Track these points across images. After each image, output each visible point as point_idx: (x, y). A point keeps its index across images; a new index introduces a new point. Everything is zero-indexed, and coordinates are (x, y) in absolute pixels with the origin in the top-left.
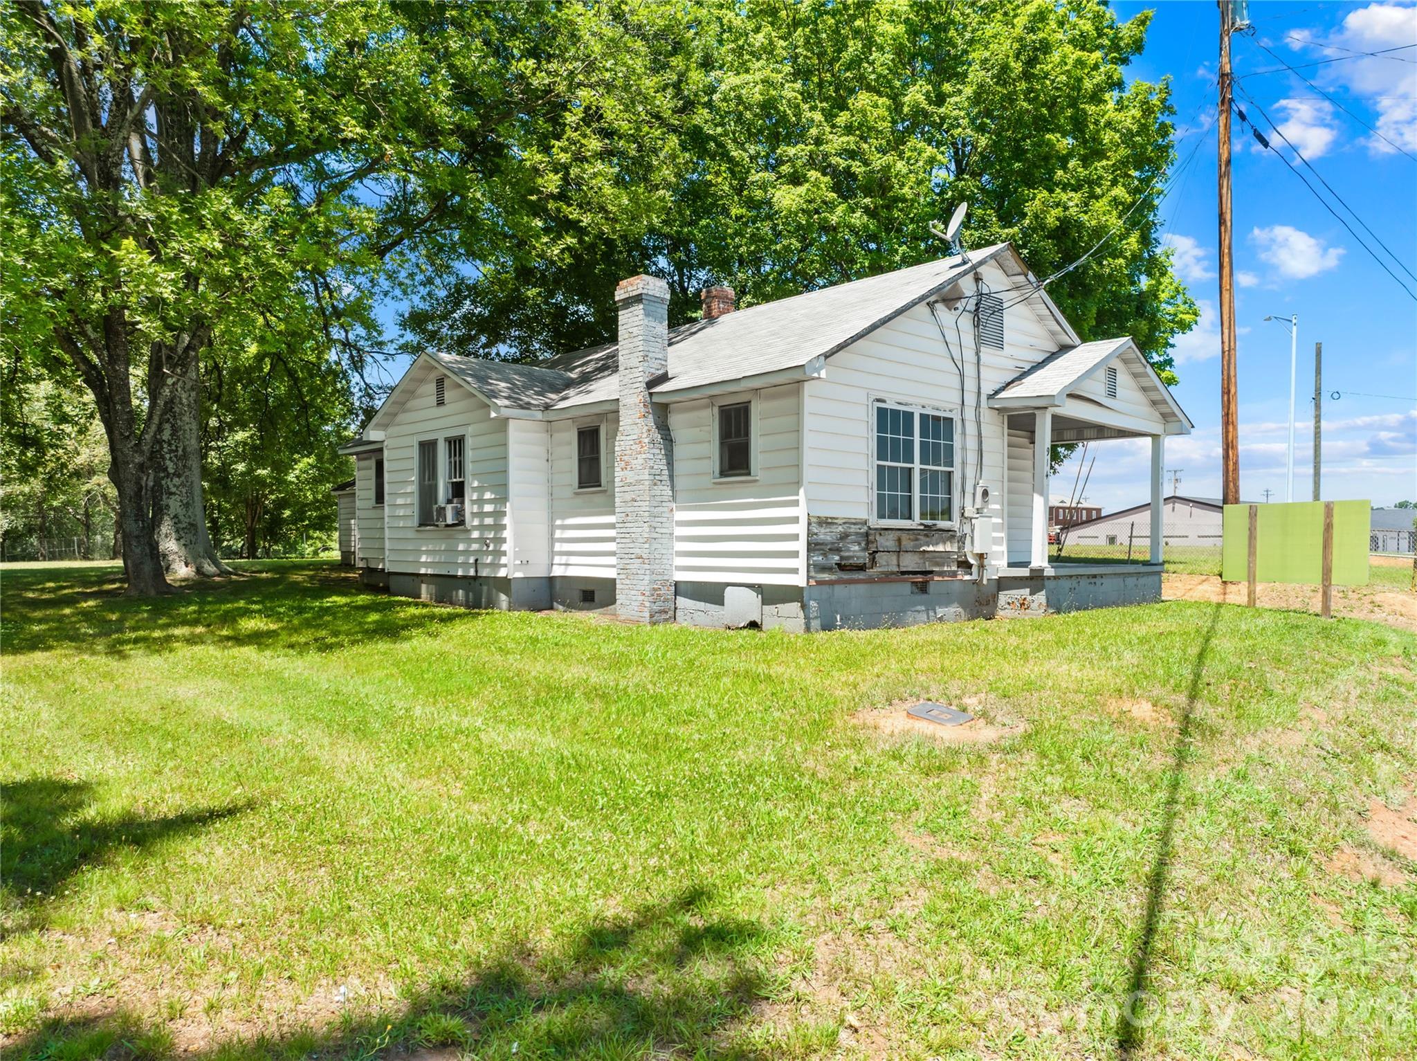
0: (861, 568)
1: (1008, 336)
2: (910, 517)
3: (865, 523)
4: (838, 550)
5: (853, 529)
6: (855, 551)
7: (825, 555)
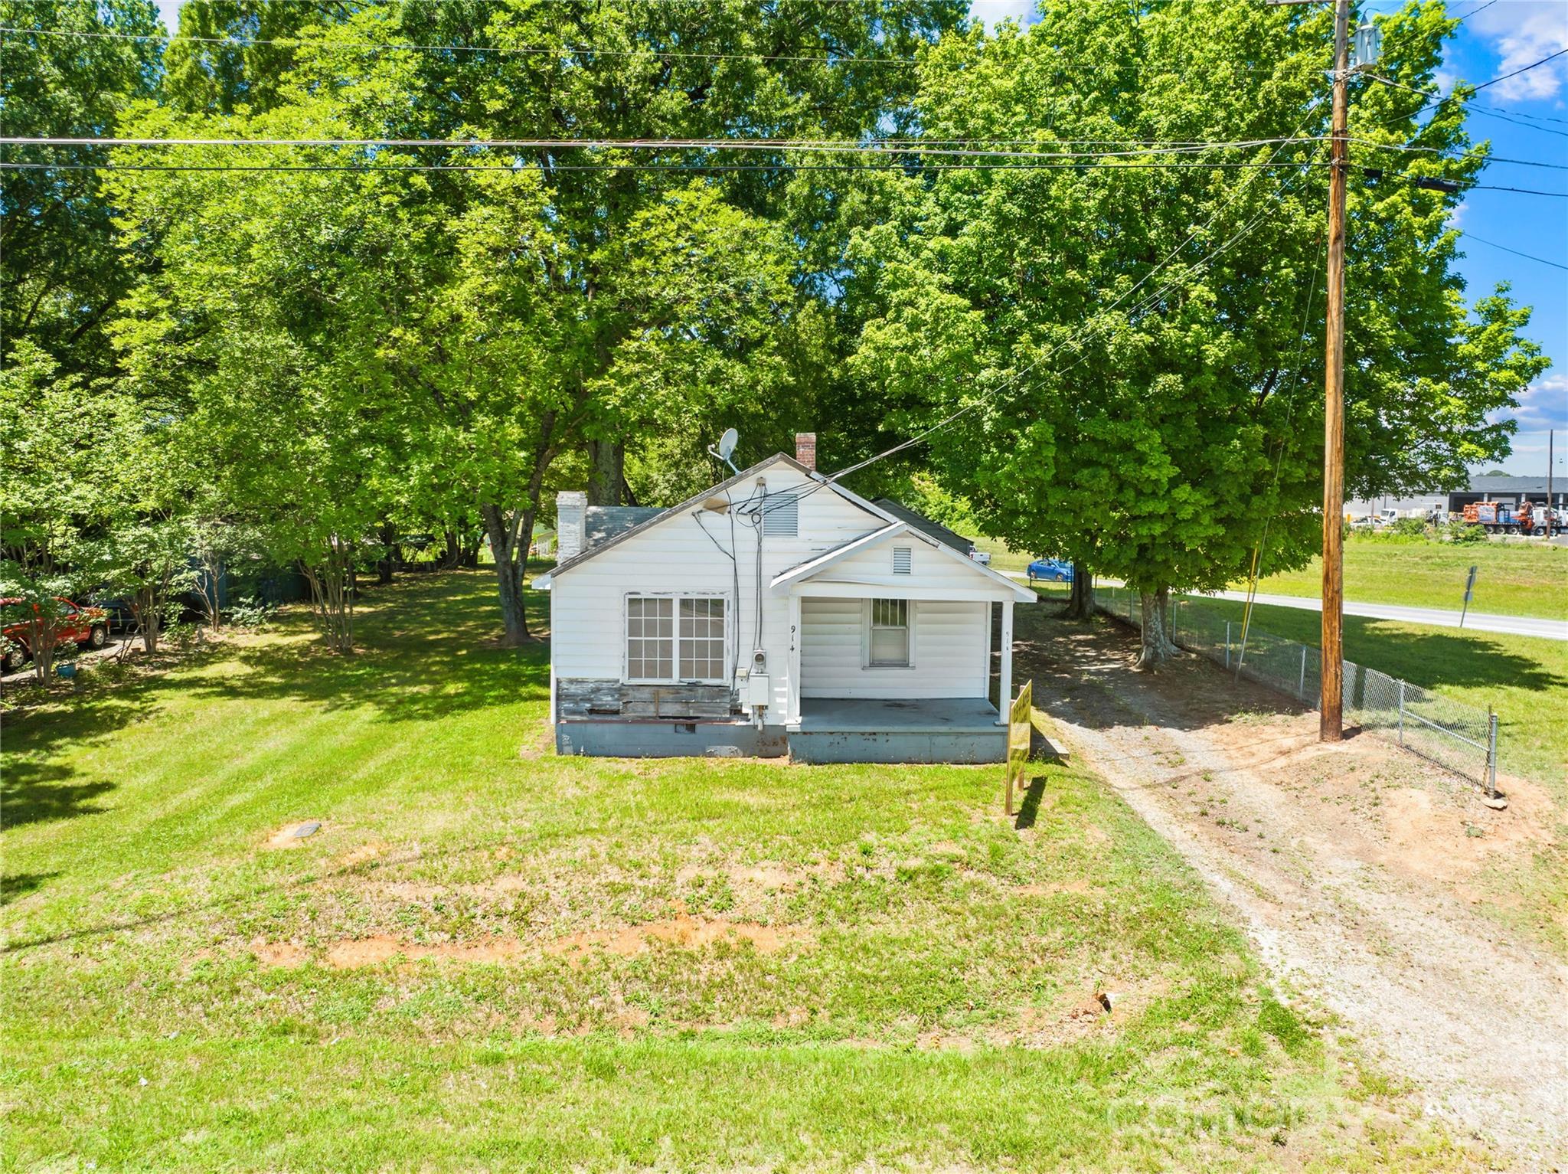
0: (617, 712)
1: (801, 523)
2: (670, 676)
3: (617, 681)
4: (590, 700)
5: (605, 685)
6: (607, 700)
7: (577, 703)
